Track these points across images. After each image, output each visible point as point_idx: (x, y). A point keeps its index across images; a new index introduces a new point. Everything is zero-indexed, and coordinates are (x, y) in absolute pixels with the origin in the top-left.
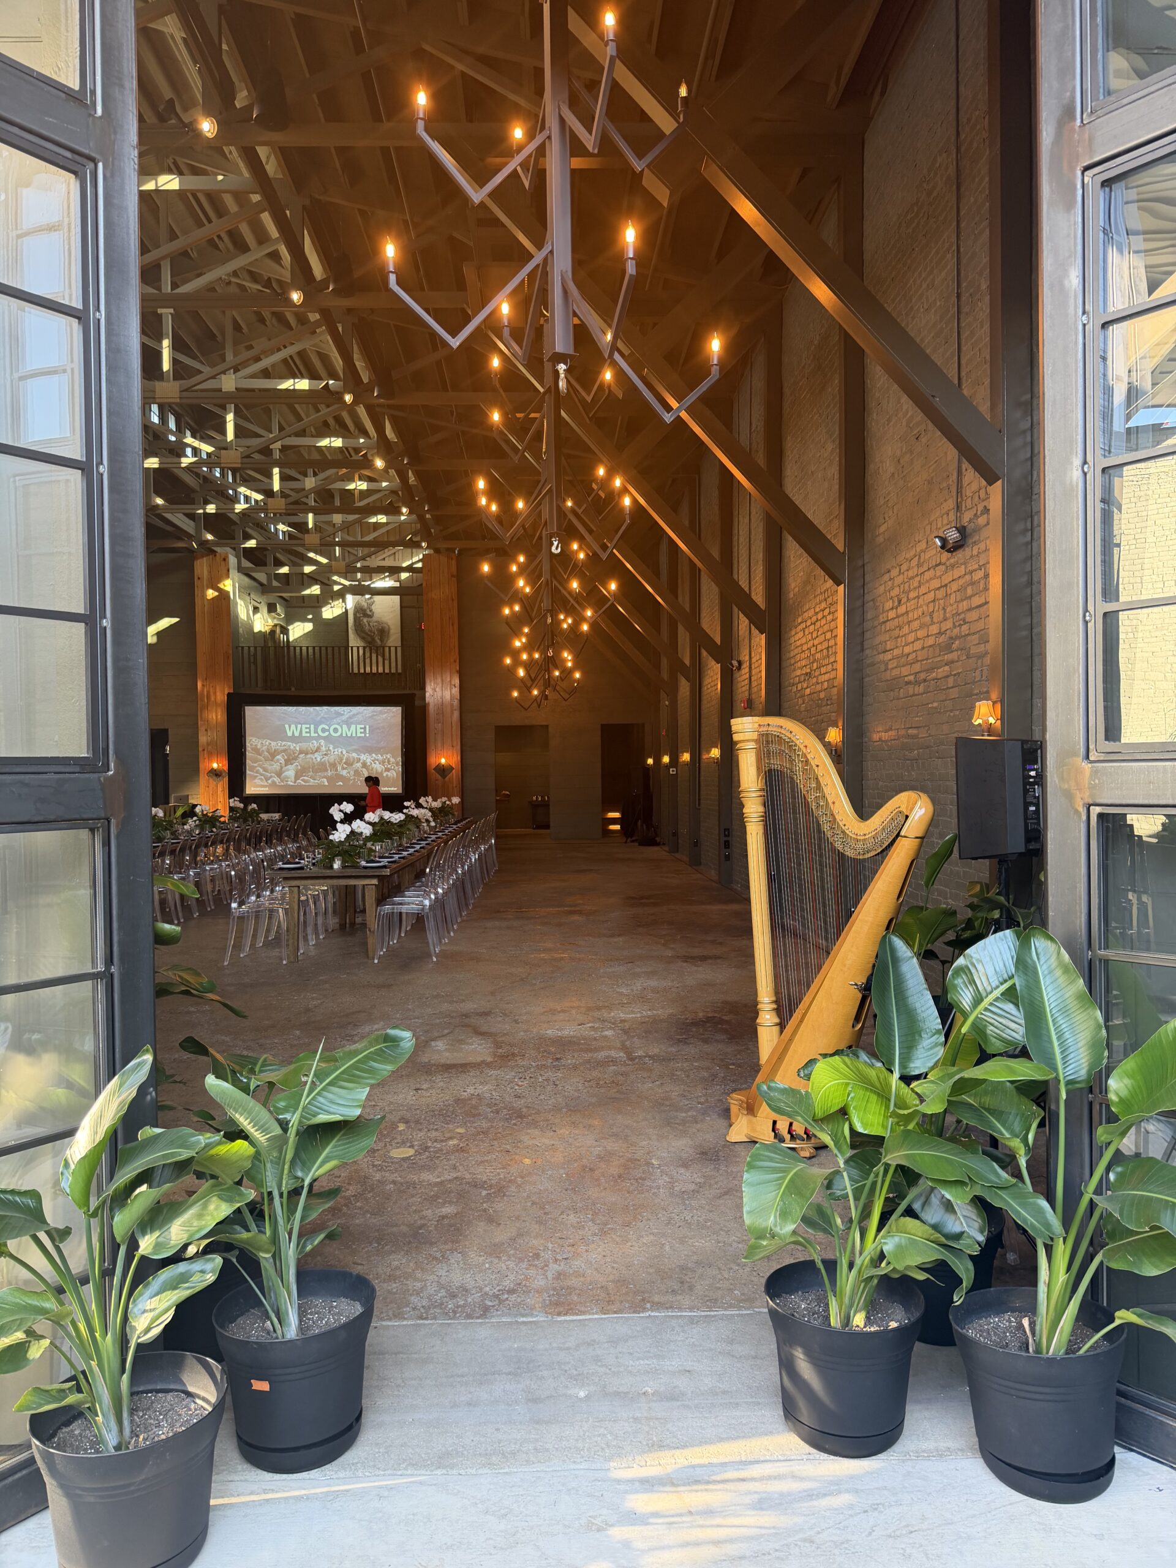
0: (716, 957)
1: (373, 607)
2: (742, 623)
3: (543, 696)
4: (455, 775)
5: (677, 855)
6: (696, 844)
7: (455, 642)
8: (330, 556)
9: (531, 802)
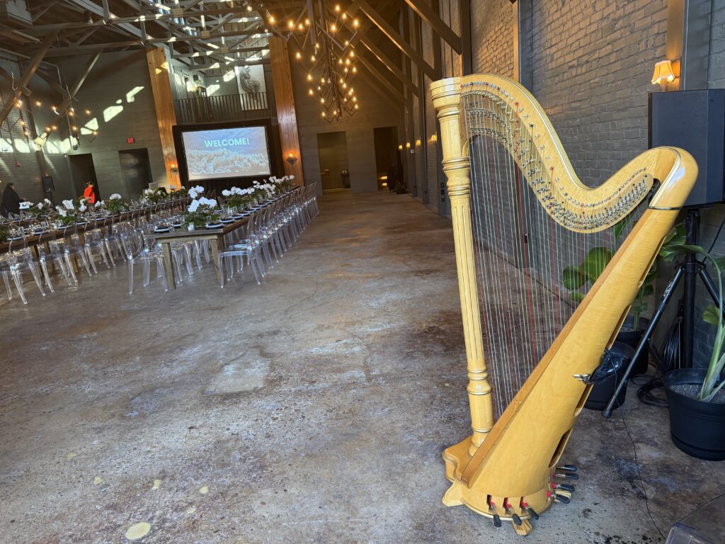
0: (437, 271)
1: (250, 73)
2: (447, 49)
3: (340, 114)
4: (298, 162)
5: (417, 198)
6: (426, 192)
7: (290, 86)
8: (219, 44)
9: (342, 174)
